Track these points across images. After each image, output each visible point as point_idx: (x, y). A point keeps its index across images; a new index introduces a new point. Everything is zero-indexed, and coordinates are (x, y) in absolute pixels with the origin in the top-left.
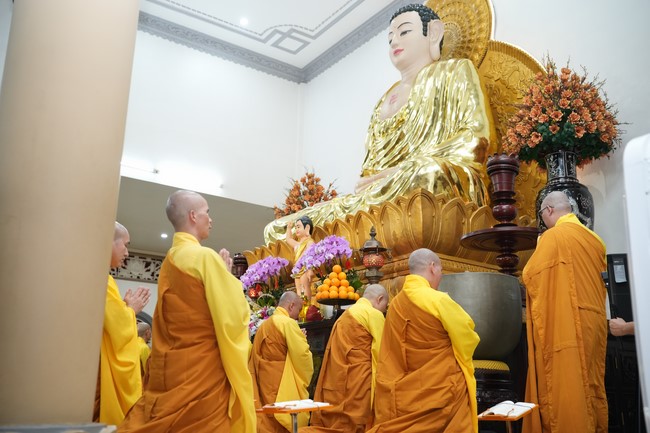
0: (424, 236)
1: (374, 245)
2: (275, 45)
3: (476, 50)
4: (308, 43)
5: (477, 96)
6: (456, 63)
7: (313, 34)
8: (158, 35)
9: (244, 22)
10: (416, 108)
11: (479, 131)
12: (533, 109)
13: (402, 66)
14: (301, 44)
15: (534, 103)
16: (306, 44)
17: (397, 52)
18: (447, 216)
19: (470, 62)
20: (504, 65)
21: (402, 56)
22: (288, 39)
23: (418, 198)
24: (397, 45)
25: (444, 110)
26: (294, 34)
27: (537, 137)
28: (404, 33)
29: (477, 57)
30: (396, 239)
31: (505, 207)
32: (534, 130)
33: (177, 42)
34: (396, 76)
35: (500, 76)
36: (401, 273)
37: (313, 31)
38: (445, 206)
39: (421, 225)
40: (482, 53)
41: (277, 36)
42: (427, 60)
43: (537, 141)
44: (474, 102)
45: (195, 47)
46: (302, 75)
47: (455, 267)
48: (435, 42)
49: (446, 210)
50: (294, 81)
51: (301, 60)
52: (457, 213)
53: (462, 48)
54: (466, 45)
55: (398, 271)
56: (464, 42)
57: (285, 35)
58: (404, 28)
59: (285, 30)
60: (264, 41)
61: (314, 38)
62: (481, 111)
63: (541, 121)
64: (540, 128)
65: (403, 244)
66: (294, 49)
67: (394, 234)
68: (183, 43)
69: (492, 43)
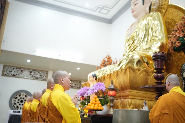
0: (130, 84)
1: (112, 87)
2: (99, 12)
3: (164, 8)
5: (161, 26)
6: (153, 14)
7: (111, 7)
8: (61, 12)
9: (87, 5)
10: (138, 32)
11: (161, 40)
12: (178, 31)
13: (135, 16)
14: (107, 11)
15: (178, 29)
16: (109, 11)
17: (133, 12)
18: (141, 76)
19: (159, 13)
20: (174, 13)
21: (135, 13)
23: (128, 70)
24: (133, 9)
25: (148, 32)
26: (105, 8)
27: (179, 43)
28: (135, 4)
29: (164, 11)
30: (121, 85)
31: (159, 75)
32: (178, 40)
33: (67, 13)
34: (134, 20)
35: (172, 17)
36: (124, 98)
37: (110, 6)
38: (139, 72)
39: (129, 80)
40: (166, 9)
41: (99, 9)
42: (144, 14)
43: (179, 45)
44: (160, 28)
45: (73, 15)
46: (110, 21)
47: (145, 96)
48: (147, 7)
49: (140, 74)
50: (107, 23)
51: (109, 16)
52: (145, 75)
53: (159, 8)
54: (160, 7)
55: (123, 96)
56: (159, 6)
57: (102, 9)
58: (135, 3)
59: (101, 7)
60: (95, 11)
61: (112, 8)
62: (162, 32)
63: (181, 36)
64: (180, 39)
65: (124, 87)
66: (106, 13)
67: (121, 83)
68: (69, 14)
69: (169, 5)
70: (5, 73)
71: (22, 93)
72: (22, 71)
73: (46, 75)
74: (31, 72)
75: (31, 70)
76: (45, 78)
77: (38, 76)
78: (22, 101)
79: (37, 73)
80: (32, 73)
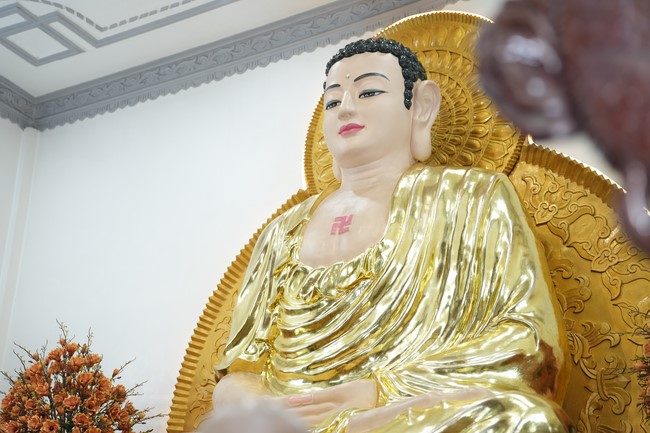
4: (79, 51)
7: (99, 36)
14: (63, 49)
16: (74, 50)
17: (350, 129)
22: (37, 31)
24: (350, 114)
26: (57, 26)
28: (369, 94)
35: (549, 217)
37: (101, 29)
41: (16, 19)
46: (35, 113)
50: (14, 120)
57: (33, 22)
58: (369, 84)
59: (40, 10)
61: (97, 43)
66: (40, 55)
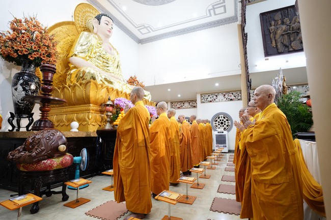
70: (203, 101)
71: (220, 116)
72: (216, 96)
73: (240, 95)
74: (224, 95)
75: (224, 94)
76: (239, 98)
77: (233, 97)
78: (222, 123)
79: (231, 95)
80: (226, 96)
